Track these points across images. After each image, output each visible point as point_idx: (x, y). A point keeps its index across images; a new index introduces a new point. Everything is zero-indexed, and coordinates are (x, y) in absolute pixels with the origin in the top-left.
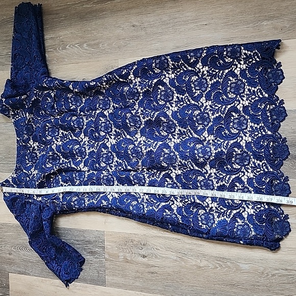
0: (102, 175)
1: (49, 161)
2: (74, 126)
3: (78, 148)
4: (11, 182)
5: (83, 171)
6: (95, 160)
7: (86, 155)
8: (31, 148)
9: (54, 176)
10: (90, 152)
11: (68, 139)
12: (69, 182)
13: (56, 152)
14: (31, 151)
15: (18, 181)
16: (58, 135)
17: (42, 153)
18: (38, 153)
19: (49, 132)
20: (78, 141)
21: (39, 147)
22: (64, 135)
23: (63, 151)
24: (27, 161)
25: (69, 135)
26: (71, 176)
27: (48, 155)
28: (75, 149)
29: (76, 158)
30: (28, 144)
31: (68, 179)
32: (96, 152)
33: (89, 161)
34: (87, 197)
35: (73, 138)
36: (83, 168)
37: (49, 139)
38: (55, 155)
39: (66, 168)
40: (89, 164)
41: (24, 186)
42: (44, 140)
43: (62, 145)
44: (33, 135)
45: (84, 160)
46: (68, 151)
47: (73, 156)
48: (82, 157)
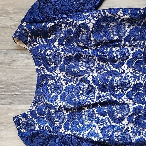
1: (82, 94)
2: (117, 57)
3: (120, 80)
4: (29, 116)
5: (127, 104)
6: (143, 92)
7: (130, 87)
8: (57, 77)
9: (86, 108)
10: (135, 84)
11: (105, 70)
12: (107, 115)
13: (92, 84)
14: (57, 80)
15: (37, 114)
16: (93, 66)
17: (70, 84)
18: (64, 84)
19: (83, 62)
20: (118, 73)
21: (66, 77)
22: (100, 66)
23: (100, 83)
24: (49, 91)
25: (107, 66)
26: (110, 109)
27: (82, 87)
28: (117, 81)
29: (116, 90)
30: (54, 73)
31: (107, 112)
32: (144, 84)
33: (133, 93)
34: (132, 131)
35: (112, 70)
36: (127, 101)
37: (83, 70)
38: (91, 88)
39: (107, 101)
40: (133, 97)
41: (45, 118)
42: (76, 70)
43: (99, 77)
44: (61, 65)
45: (127, 92)
46: (108, 83)
47: (112, 88)
48: (124, 90)
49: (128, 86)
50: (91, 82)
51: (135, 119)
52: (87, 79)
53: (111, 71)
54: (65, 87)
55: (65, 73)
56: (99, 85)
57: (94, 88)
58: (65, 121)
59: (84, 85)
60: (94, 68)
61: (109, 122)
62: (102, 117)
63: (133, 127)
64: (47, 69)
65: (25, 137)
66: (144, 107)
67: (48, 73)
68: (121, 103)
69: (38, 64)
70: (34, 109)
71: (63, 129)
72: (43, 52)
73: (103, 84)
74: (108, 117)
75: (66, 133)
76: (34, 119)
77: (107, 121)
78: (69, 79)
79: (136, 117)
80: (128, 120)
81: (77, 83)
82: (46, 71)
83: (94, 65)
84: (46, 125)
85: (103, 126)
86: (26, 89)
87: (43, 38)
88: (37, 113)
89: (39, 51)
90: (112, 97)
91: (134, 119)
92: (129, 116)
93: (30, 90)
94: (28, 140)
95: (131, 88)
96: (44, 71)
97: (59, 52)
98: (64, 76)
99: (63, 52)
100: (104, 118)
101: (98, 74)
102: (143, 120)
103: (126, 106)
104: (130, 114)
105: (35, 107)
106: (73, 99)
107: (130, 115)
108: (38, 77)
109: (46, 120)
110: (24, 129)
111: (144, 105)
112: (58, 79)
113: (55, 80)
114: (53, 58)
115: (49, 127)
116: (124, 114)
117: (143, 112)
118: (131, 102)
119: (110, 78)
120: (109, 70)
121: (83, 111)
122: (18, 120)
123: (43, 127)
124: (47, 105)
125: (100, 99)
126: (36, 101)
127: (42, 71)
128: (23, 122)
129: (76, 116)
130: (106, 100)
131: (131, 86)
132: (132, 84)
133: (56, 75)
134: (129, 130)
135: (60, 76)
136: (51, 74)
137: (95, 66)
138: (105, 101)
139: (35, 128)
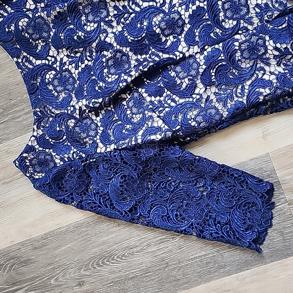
0: (237, 44)
1: (109, 73)
3: (162, 18)
4: (37, 147)
5: (190, 56)
6: (209, 23)
7: (184, 23)
8: (56, 64)
9: (127, 94)
10: (191, 13)
11: (132, 13)
12: (166, 90)
13: (118, 47)
14: (58, 69)
15: (50, 140)
16: (108, 15)
17: (83, 66)
18: (74, 69)
19: (87, 15)
20: (156, 8)
21: (72, 56)
22: (120, 9)
23: (131, 38)
24: (53, 93)
25: (132, 4)
26: (165, 78)
27: (104, 60)
28: (157, 23)
29: (163, 41)
30: (49, 58)
31: (162, 85)
32: (205, 7)
33: (194, 33)
34: (217, 100)
35: (142, 7)
36: (188, 51)
37: (92, 28)
38: (118, 55)
39: (153, 65)
40: (197, 39)
41: (66, 142)
42: (80, 35)
43: (125, 29)
44: (53, 37)
45: (183, 35)
46: (144, 34)
47: (155, 39)
48: (176, 33)
49: (180, 23)
50: (115, 44)
51: (215, 75)
52: (106, 42)
53: (142, 9)
54: (77, 74)
55: (67, 50)
56: (130, 43)
57: (124, 54)
58: (100, 132)
59: (105, 56)
60: (110, 18)
61: (173, 100)
62: (158, 98)
63: (217, 91)
64: (34, 57)
65: (44, 185)
66: (221, 49)
67: (39, 62)
68: (180, 58)
69: (14, 54)
70: (41, 133)
71: (100, 145)
72: (13, 28)
73: (137, 39)
74: (169, 93)
75: (108, 150)
76: (47, 150)
77: (169, 102)
78: (77, 57)
79: (214, 71)
80: (203, 84)
81: (94, 58)
82: (34, 61)
83: (108, 12)
84: (72, 152)
85: (164, 112)
86: (15, 107)
87: (4, 5)
88: (50, 138)
89: (7, 30)
90: (161, 54)
91: (214, 77)
92: (202, 75)
93: (22, 106)
94: (52, 188)
95: (188, 25)
96: (30, 62)
97: (39, 14)
98: (68, 56)
99: (45, 13)
100: (162, 99)
101: (122, 26)
102: (229, 71)
103: (191, 61)
104: (201, 71)
105: (42, 129)
106: (97, 88)
107: (203, 73)
108: (24, 75)
109: (69, 144)
110: (39, 173)
111: (221, 44)
112: (60, 67)
113: (55, 69)
114: (35, 31)
115: (78, 152)
116: (191, 76)
117: (222, 57)
118: (196, 49)
119: (145, 24)
120: (137, 9)
121: (124, 103)
122: (22, 160)
123: (68, 158)
124: (59, 117)
125: (141, 68)
126: (39, 119)
127: (27, 64)
128: (30, 161)
129: (116, 116)
130: (151, 64)
131: (187, 21)
132: (186, 15)
133: (53, 60)
134: (212, 100)
135: (62, 59)
136: (44, 61)
137: (112, 14)
138: (150, 66)
139: (55, 164)
